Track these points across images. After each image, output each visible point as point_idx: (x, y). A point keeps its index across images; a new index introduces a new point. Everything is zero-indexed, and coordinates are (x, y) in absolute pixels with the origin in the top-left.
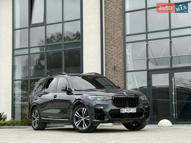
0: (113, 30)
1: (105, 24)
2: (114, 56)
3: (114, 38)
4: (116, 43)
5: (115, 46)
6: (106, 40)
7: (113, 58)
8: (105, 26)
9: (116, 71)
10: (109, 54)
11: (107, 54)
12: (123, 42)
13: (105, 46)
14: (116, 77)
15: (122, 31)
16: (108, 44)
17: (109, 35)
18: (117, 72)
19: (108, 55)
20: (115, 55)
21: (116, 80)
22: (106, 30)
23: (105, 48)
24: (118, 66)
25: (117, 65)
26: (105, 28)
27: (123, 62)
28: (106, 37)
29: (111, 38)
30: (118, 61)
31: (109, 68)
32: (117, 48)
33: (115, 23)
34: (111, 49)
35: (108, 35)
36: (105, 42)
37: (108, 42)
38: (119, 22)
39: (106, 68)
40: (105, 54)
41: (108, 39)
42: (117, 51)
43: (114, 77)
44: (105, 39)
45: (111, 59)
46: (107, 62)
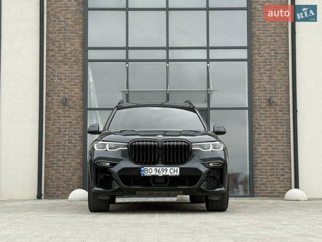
0: (64, 36)
1: (48, 24)
2: (64, 81)
3: (63, 50)
4: (69, 59)
5: (66, 64)
6: (50, 52)
7: (62, 85)
8: (47, 27)
9: (67, 107)
10: (54, 76)
11: (50, 76)
12: (81, 58)
13: (47, 62)
14: (66, 116)
15: (80, 41)
16: (53, 58)
17: (54, 44)
18: (69, 108)
19: (52, 79)
20: (66, 79)
21: (67, 123)
22: (50, 35)
23: (47, 66)
24: (71, 99)
25: (70, 96)
26: (47, 31)
27: (80, 92)
28: (50, 47)
29: (59, 50)
30: (72, 91)
31: (53, 99)
32: (69, 67)
33: (67, 24)
34: (58, 68)
35: (52, 44)
36: (47, 56)
37: (52, 56)
38: (76, 24)
39: (47, 100)
40: (47, 76)
41: (53, 50)
42: (69, 74)
43: (64, 117)
44: (47, 50)
45: (58, 85)
46: (49, 90)
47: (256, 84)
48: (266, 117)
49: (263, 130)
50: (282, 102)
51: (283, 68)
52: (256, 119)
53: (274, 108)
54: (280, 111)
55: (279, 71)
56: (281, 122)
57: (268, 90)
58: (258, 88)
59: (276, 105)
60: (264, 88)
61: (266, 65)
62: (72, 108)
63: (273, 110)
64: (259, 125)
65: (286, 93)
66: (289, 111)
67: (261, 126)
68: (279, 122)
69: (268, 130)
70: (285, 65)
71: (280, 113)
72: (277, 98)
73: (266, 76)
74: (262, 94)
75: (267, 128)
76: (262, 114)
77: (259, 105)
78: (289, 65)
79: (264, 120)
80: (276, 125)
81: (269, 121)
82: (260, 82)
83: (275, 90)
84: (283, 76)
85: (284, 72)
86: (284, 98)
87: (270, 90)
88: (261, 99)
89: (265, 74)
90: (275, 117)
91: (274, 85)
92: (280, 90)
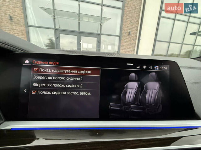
2: (8, 3)
7: (7, 6)
9: (13, 23)
18: (15, 23)
21: (15, 33)
24: (16, 18)
25: (15, 15)
27: (22, 14)
30: (16, 11)
43: (12, 29)
45: (3, 5)
47: (124, 24)
48: (127, 41)
49: (124, 47)
50: (134, 35)
51: (137, 17)
52: (122, 42)
53: (130, 37)
54: (132, 39)
55: (135, 18)
56: (132, 45)
57: (129, 27)
58: (125, 26)
59: (131, 36)
60: (127, 26)
61: (130, 14)
62: (18, 24)
63: (130, 38)
64: (123, 45)
65: (136, 31)
66: (136, 40)
67: (124, 45)
68: (131, 45)
69: (126, 48)
70: (138, 15)
71: (132, 40)
72: (132, 33)
73: (129, 20)
74: (126, 29)
75: (126, 47)
76: (125, 40)
77: (124, 35)
78: (140, 16)
79: (125, 43)
80: (130, 46)
81: (127, 44)
82: (126, 23)
83: (132, 28)
84: (136, 21)
85: (137, 19)
86: (135, 33)
87: (130, 28)
88: (125, 32)
89: (129, 19)
90: (130, 42)
91: (132, 25)
92: (134, 28)
